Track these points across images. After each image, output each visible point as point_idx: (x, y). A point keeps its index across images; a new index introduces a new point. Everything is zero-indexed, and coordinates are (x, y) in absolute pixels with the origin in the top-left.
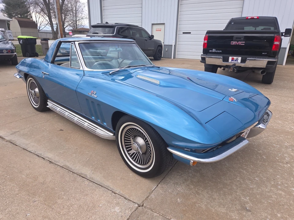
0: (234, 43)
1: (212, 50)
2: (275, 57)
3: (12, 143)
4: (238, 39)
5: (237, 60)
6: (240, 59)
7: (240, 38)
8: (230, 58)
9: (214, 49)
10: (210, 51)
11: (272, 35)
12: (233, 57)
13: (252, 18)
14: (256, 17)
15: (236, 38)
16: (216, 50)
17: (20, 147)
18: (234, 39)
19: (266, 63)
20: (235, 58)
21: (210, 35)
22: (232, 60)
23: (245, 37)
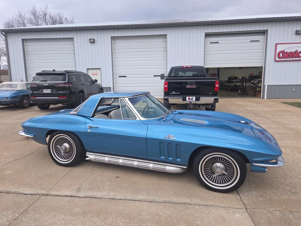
0: (188, 87)
2: (217, 95)
3: (92, 198)
4: (191, 84)
5: (192, 99)
6: (194, 98)
7: (193, 83)
8: (187, 98)
9: (173, 92)
10: (171, 93)
11: (214, 80)
12: (189, 97)
13: (187, 67)
14: (190, 67)
15: (190, 83)
17: (105, 198)
18: (188, 84)
19: (213, 100)
20: (191, 97)
21: (169, 81)
22: (189, 100)
23: (196, 82)
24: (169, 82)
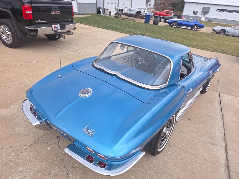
0: (53, 13)
1: (38, 21)
3: (225, 139)
4: (55, 9)
5: (57, 27)
7: (57, 8)
8: (53, 26)
9: (39, 20)
10: (37, 22)
12: (55, 25)
15: (55, 8)
16: (41, 20)
17: (224, 132)
18: (53, 9)
20: (56, 25)
21: (33, 5)
22: (55, 28)
23: (59, 7)
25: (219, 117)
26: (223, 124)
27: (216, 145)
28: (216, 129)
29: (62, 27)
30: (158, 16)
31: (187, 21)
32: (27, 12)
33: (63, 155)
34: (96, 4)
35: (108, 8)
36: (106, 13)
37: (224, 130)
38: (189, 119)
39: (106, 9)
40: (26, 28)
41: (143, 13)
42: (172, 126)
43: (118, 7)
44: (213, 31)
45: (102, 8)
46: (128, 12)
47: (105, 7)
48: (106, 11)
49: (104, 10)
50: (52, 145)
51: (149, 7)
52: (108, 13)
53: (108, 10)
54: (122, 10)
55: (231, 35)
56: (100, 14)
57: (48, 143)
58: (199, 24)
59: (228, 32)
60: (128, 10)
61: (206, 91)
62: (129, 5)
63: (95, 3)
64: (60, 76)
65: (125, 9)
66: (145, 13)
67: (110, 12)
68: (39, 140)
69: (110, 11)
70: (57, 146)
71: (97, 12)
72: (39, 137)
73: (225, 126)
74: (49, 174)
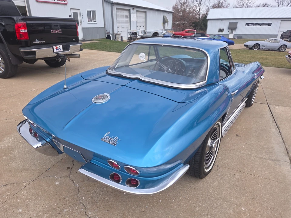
0: (53, 31)
1: (36, 41)
3: (288, 153)
4: (56, 27)
5: (60, 49)
7: (57, 26)
8: (55, 47)
9: (37, 40)
10: (34, 42)
12: (56, 46)
15: (55, 26)
16: (39, 41)
17: (285, 146)
18: (53, 27)
20: (58, 46)
21: (28, 22)
22: (56, 50)
23: (60, 24)
24: (27, 24)
25: (274, 130)
26: (281, 137)
27: (278, 161)
28: (273, 143)
29: (66, 48)
30: (179, 35)
31: (213, 38)
32: (21, 32)
33: (78, 189)
34: (105, 27)
35: (119, 33)
36: (116, 38)
37: (285, 144)
38: (237, 136)
39: (117, 34)
40: (21, 50)
41: (161, 34)
42: (219, 138)
43: (130, 30)
44: (245, 47)
45: (111, 32)
46: (142, 35)
47: (116, 32)
48: (117, 36)
49: (115, 36)
50: (62, 179)
51: (166, 28)
52: (120, 38)
53: (120, 34)
54: (136, 33)
55: (267, 49)
56: (110, 39)
57: (56, 176)
58: (228, 40)
59: (263, 46)
60: (143, 33)
61: (252, 103)
62: (143, 27)
63: (103, 26)
64: (65, 86)
65: (139, 32)
66: (163, 33)
67: (122, 37)
68: (44, 174)
69: (121, 35)
70: (68, 179)
71: (106, 36)
72: (43, 171)
73: (284, 139)
74: (60, 214)
